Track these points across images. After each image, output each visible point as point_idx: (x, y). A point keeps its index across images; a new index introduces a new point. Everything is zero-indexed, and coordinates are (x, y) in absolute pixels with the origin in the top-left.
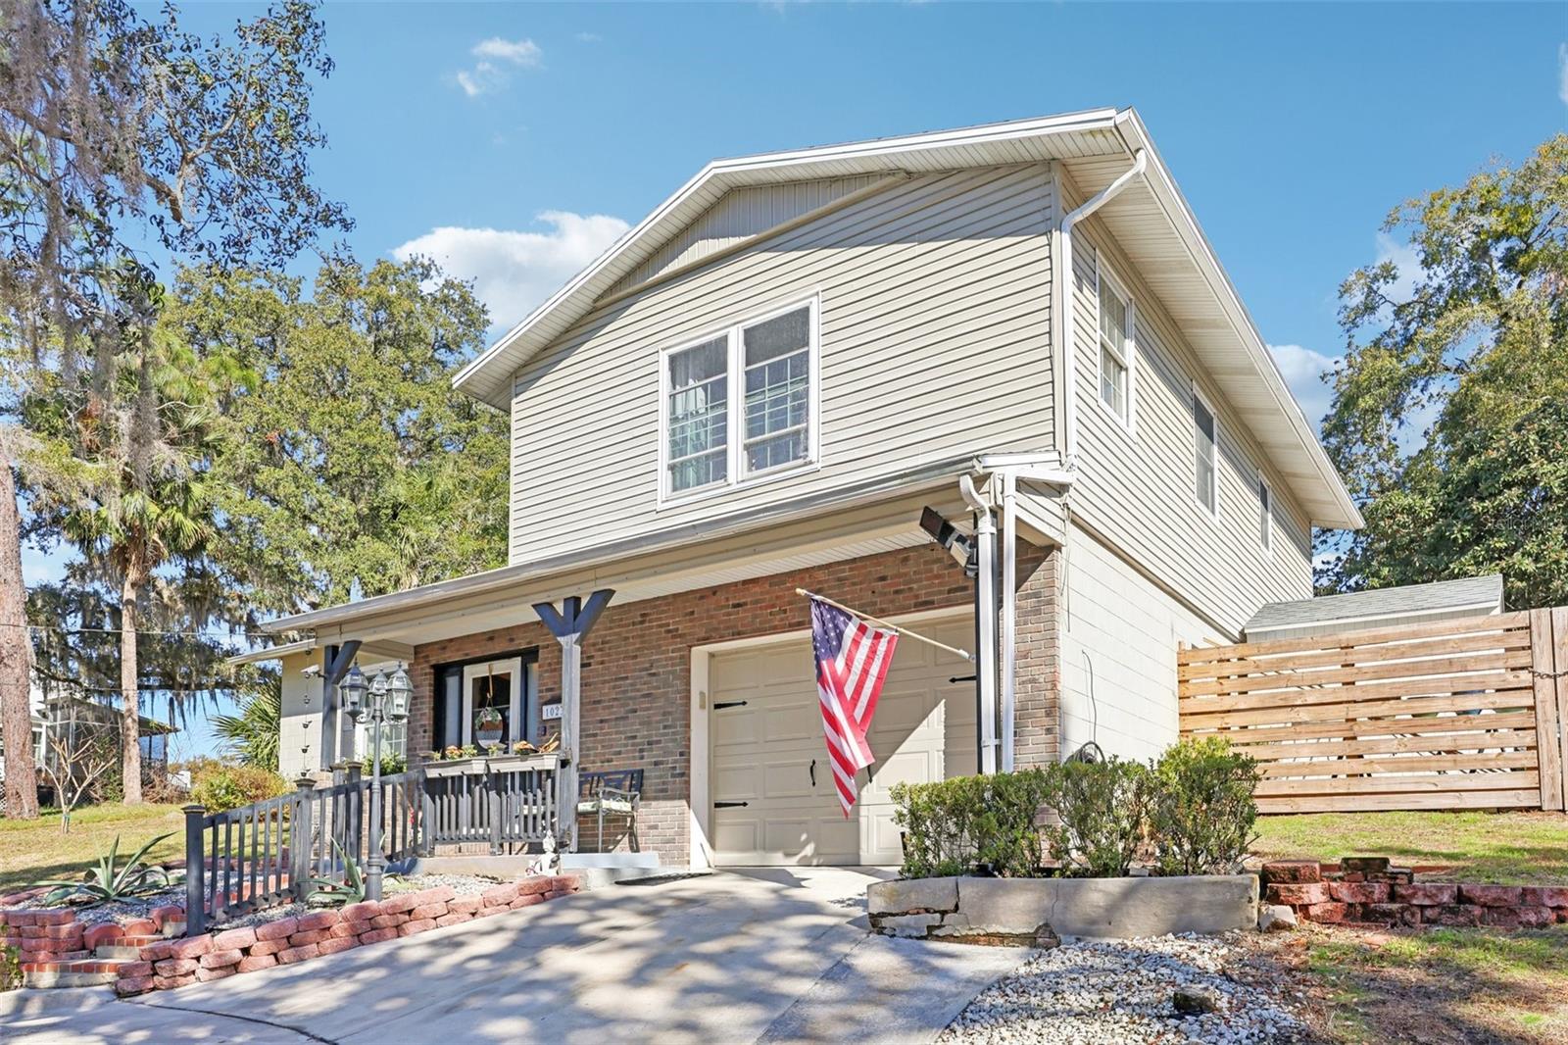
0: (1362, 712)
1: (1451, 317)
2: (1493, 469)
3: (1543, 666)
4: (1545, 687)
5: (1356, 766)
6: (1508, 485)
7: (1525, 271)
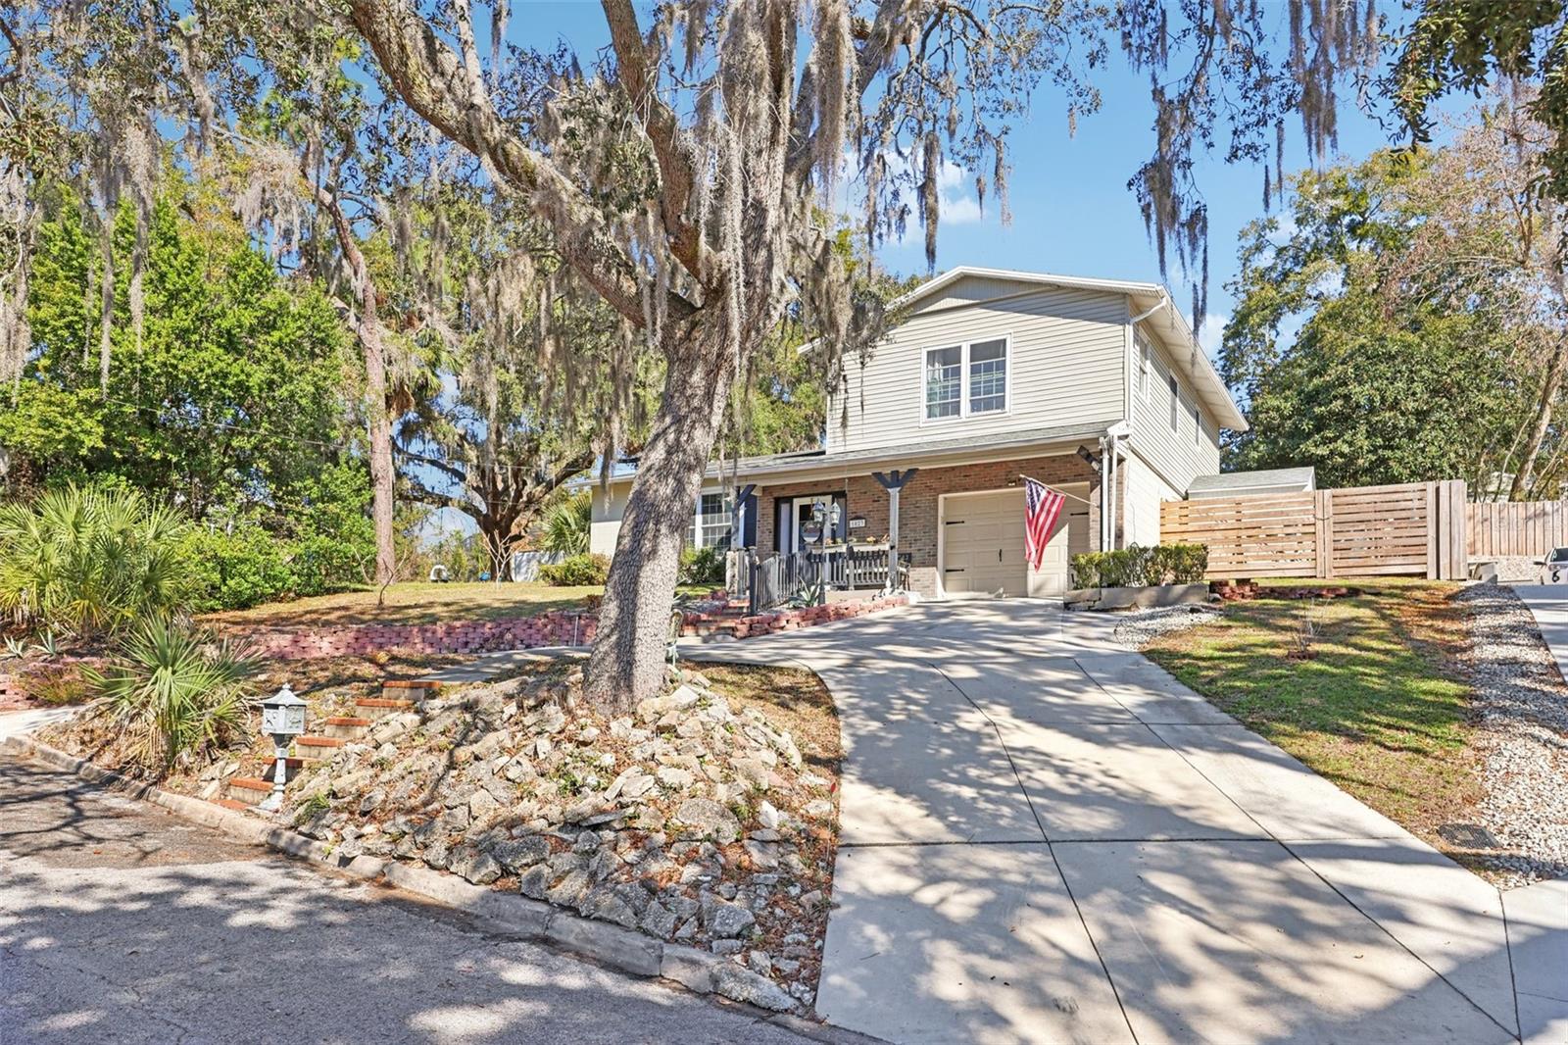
0: (1244, 534)
1: (1313, 266)
2: (1328, 387)
3: (1320, 516)
4: (1319, 524)
5: (1240, 558)
6: (1335, 398)
7: (1362, 238)
